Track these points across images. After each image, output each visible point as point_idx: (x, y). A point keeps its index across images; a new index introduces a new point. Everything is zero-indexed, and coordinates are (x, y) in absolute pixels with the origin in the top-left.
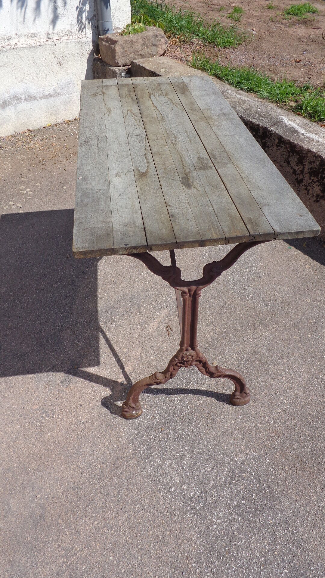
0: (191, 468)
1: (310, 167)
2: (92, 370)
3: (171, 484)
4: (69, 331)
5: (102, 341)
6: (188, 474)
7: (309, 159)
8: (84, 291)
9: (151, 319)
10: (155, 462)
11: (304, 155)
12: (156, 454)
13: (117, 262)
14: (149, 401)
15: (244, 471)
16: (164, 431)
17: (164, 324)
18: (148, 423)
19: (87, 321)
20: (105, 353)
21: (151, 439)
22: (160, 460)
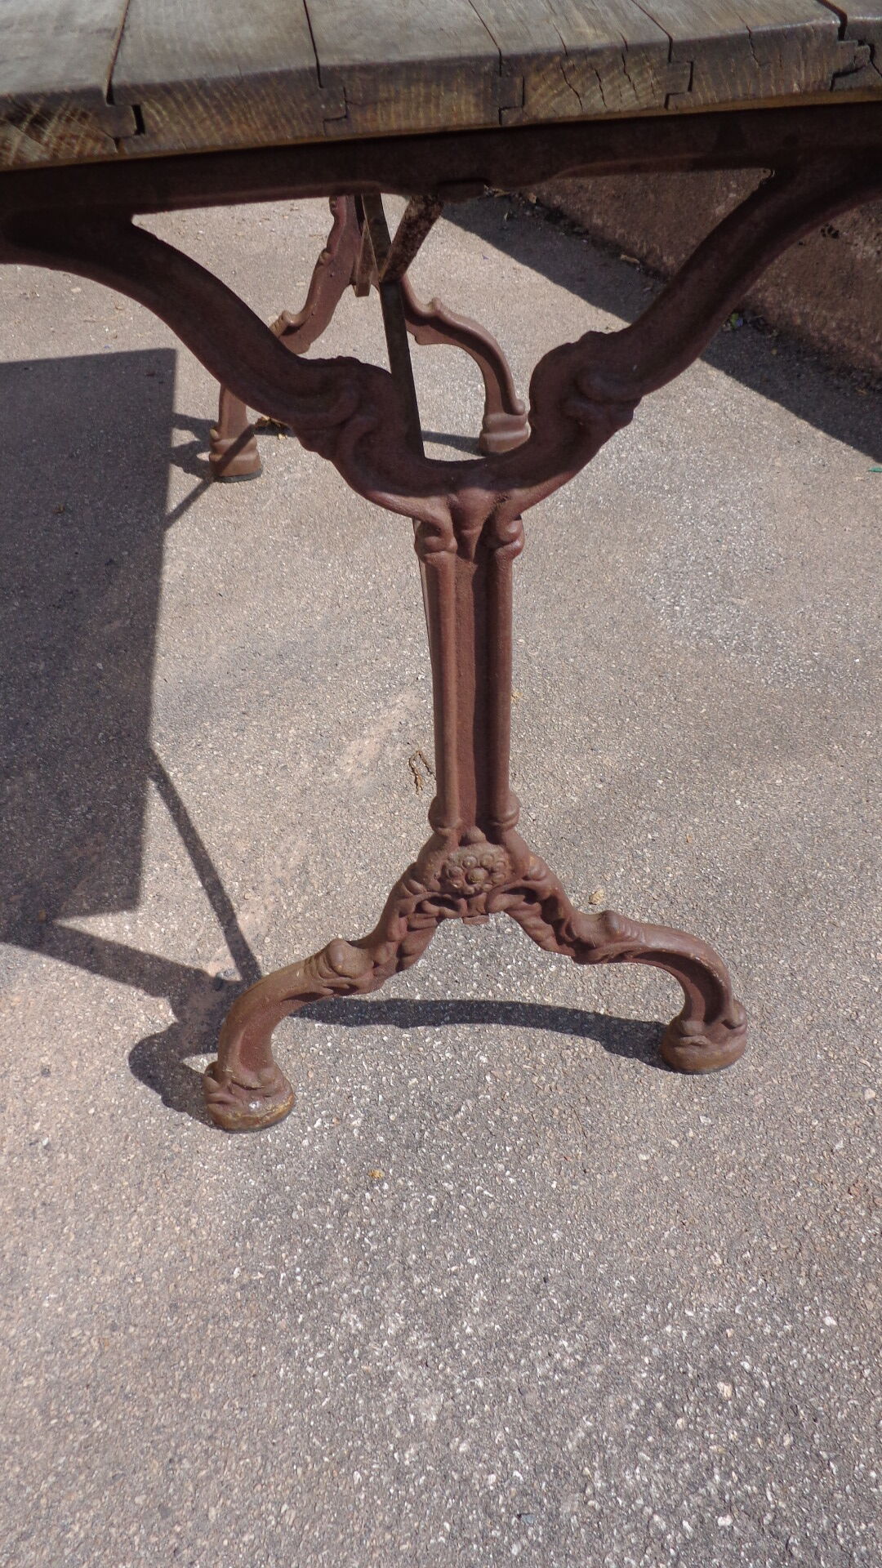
0: (491, 1356)
2: (104, 927)
3: (403, 1431)
4: (31, 776)
5: (157, 811)
6: (480, 1383)
8: (107, 626)
9: (352, 730)
10: (337, 1323)
12: (344, 1289)
13: (237, 526)
14: (327, 1051)
15: (725, 1369)
16: (380, 1182)
17: (399, 744)
18: (316, 1148)
19: (106, 736)
20: (163, 858)
21: (323, 1220)
22: (361, 1316)
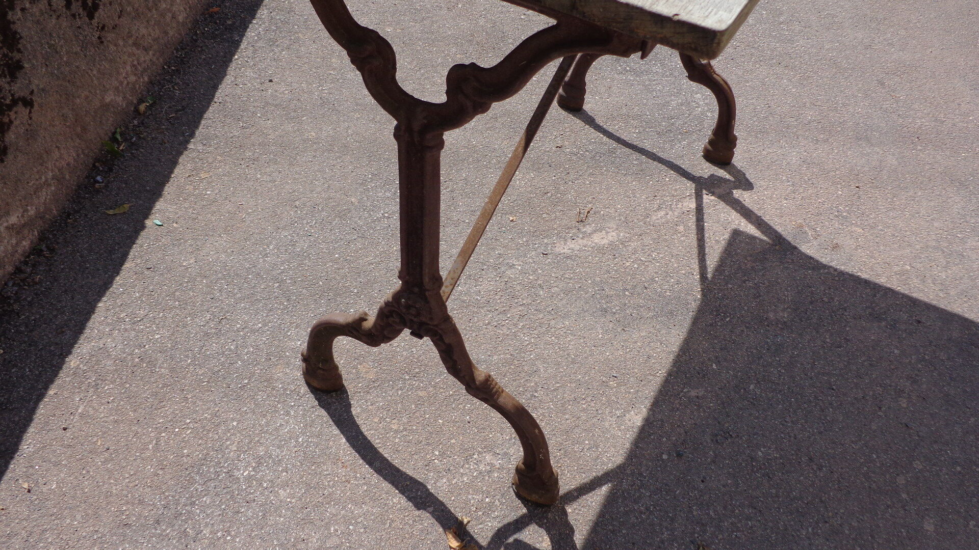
2: (751, 229)
5: (712, 262)
19: (725, 317)
20: (717, 242)
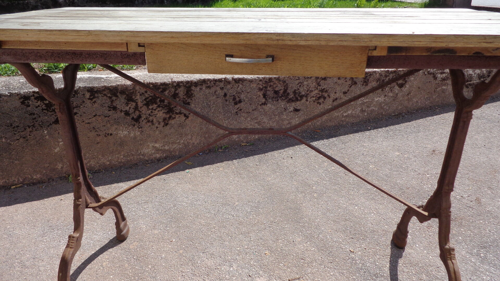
1: (144, 98)
7: (139, 92)
11: (132, 91)
